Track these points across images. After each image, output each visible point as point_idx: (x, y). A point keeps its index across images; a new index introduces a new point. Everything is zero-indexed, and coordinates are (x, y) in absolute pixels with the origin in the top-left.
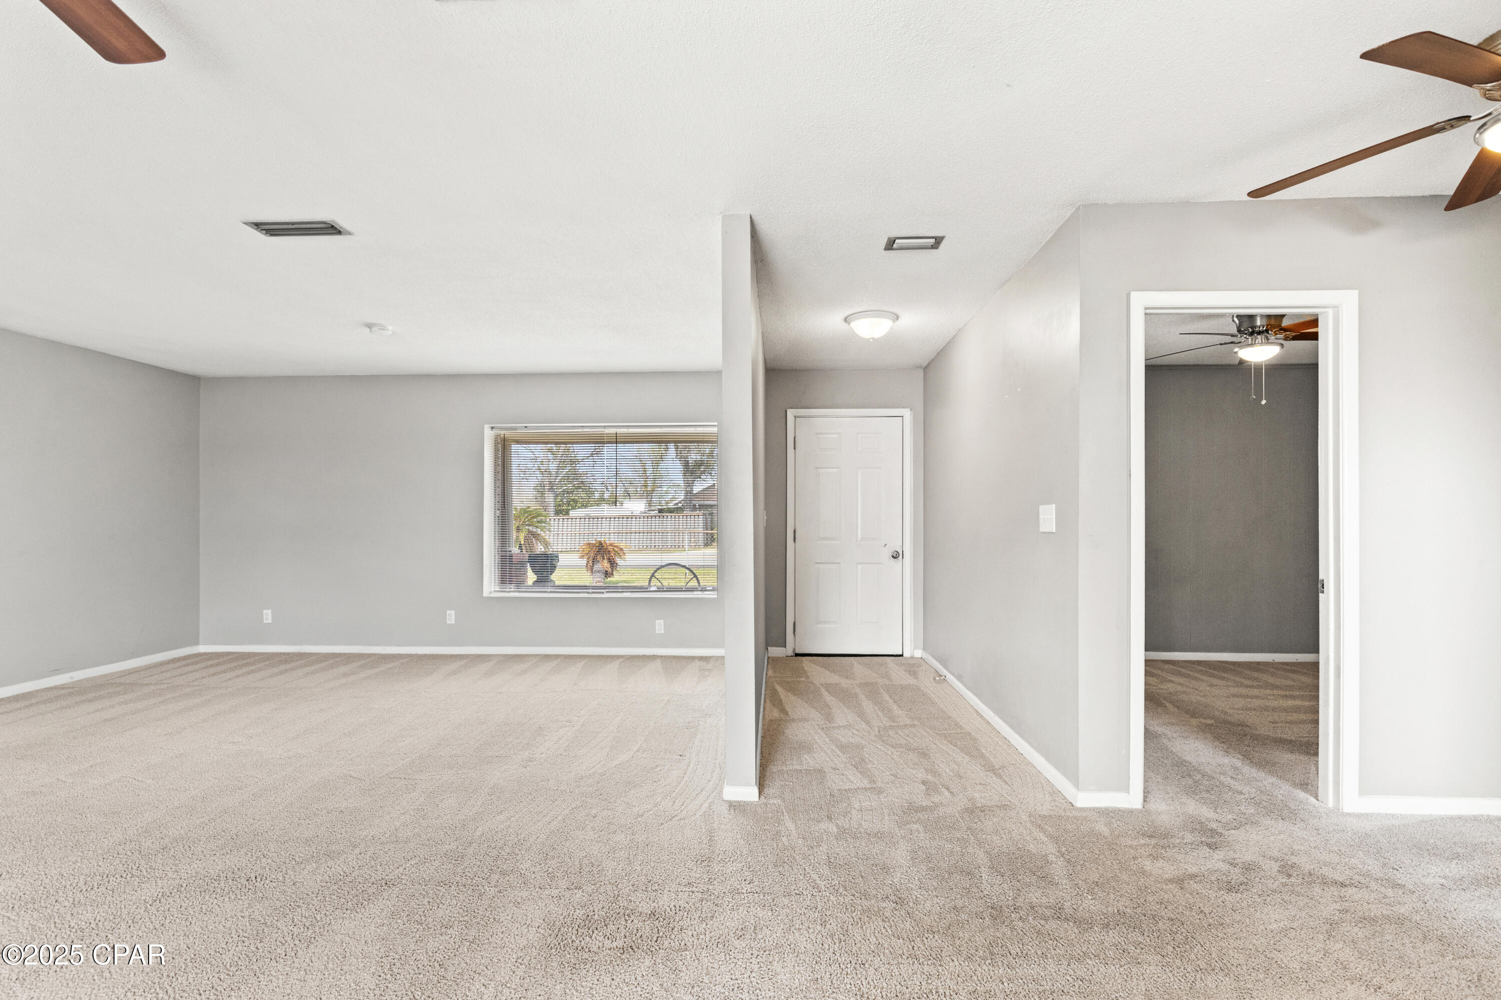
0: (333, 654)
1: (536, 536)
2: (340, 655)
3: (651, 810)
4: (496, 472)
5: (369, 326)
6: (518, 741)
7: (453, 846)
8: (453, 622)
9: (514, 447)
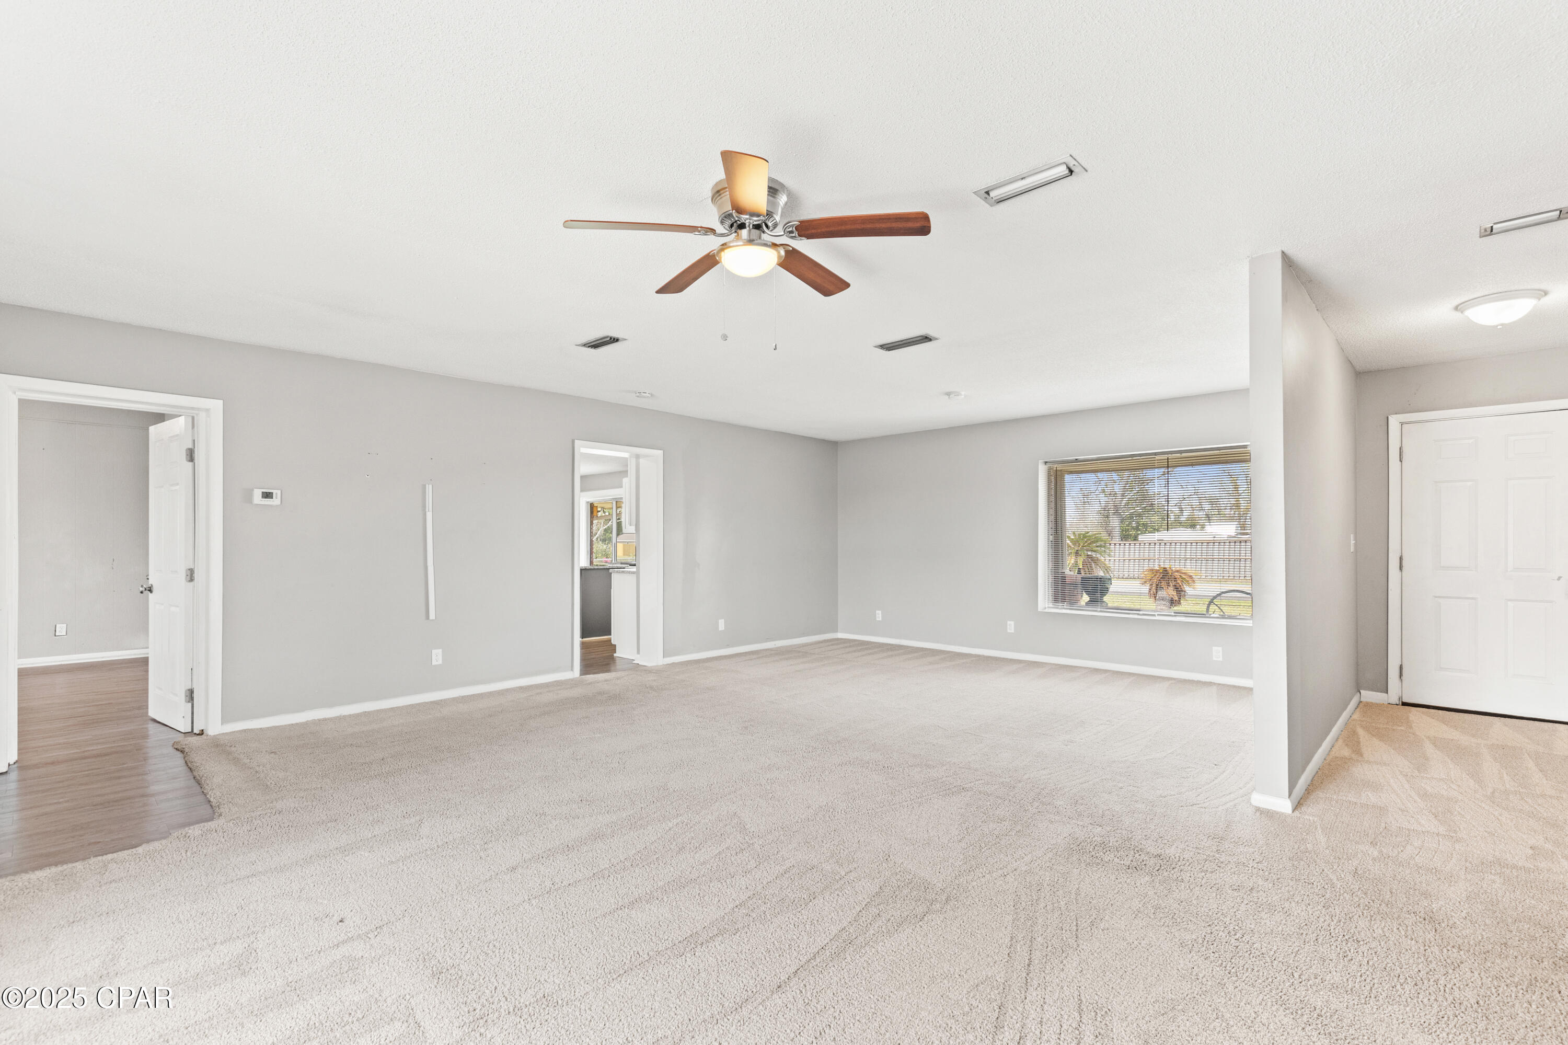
0: (922, 648)
1: (1096, 561)
2: (926, 649)
3: (1174, 795)
4: (1049, 502)
5: (948, 394)
6: (1062, 727)
7: (1008, 780)
8: (1013, 631)
9: (1067, 478)
